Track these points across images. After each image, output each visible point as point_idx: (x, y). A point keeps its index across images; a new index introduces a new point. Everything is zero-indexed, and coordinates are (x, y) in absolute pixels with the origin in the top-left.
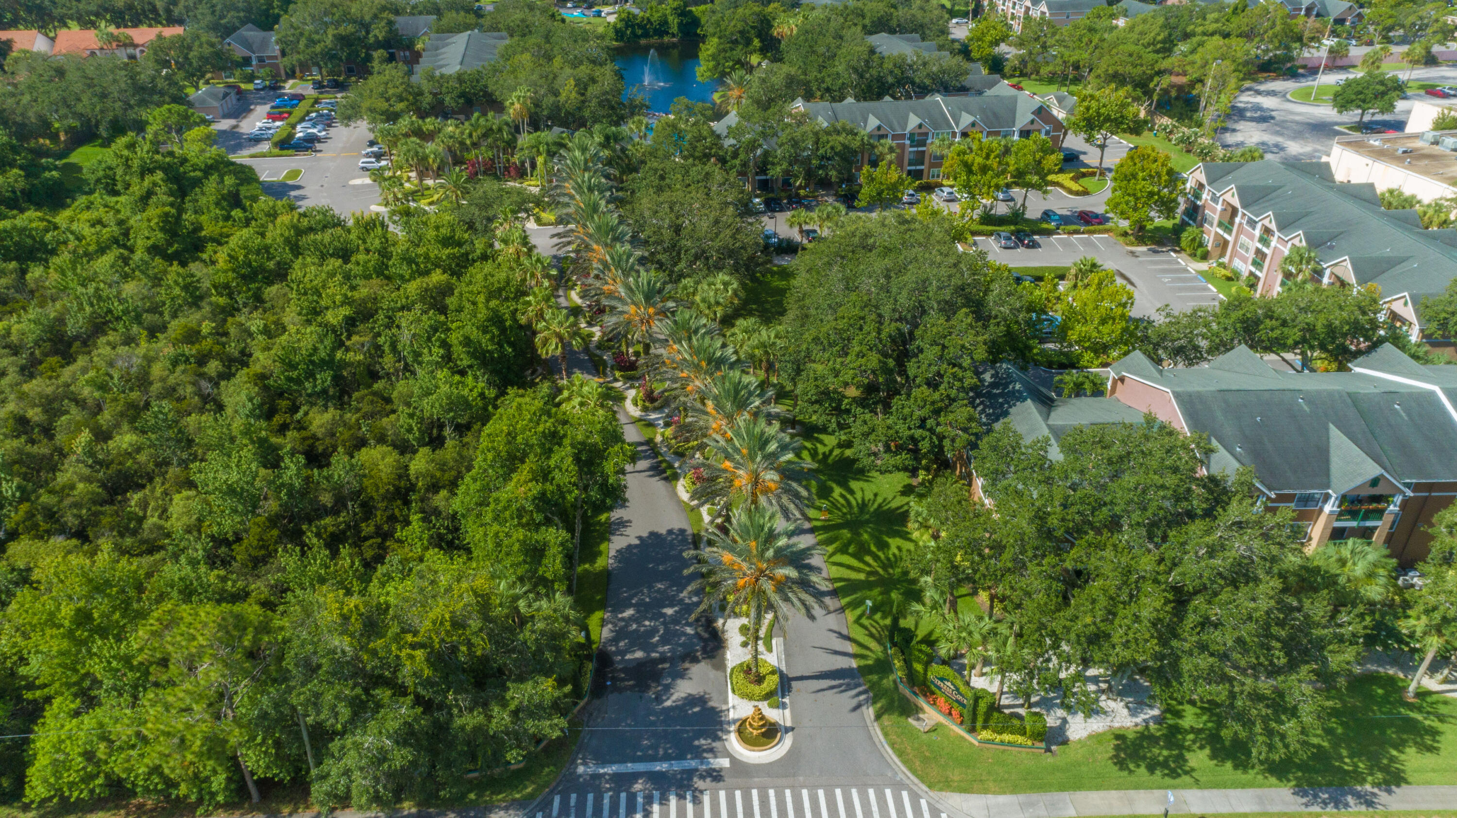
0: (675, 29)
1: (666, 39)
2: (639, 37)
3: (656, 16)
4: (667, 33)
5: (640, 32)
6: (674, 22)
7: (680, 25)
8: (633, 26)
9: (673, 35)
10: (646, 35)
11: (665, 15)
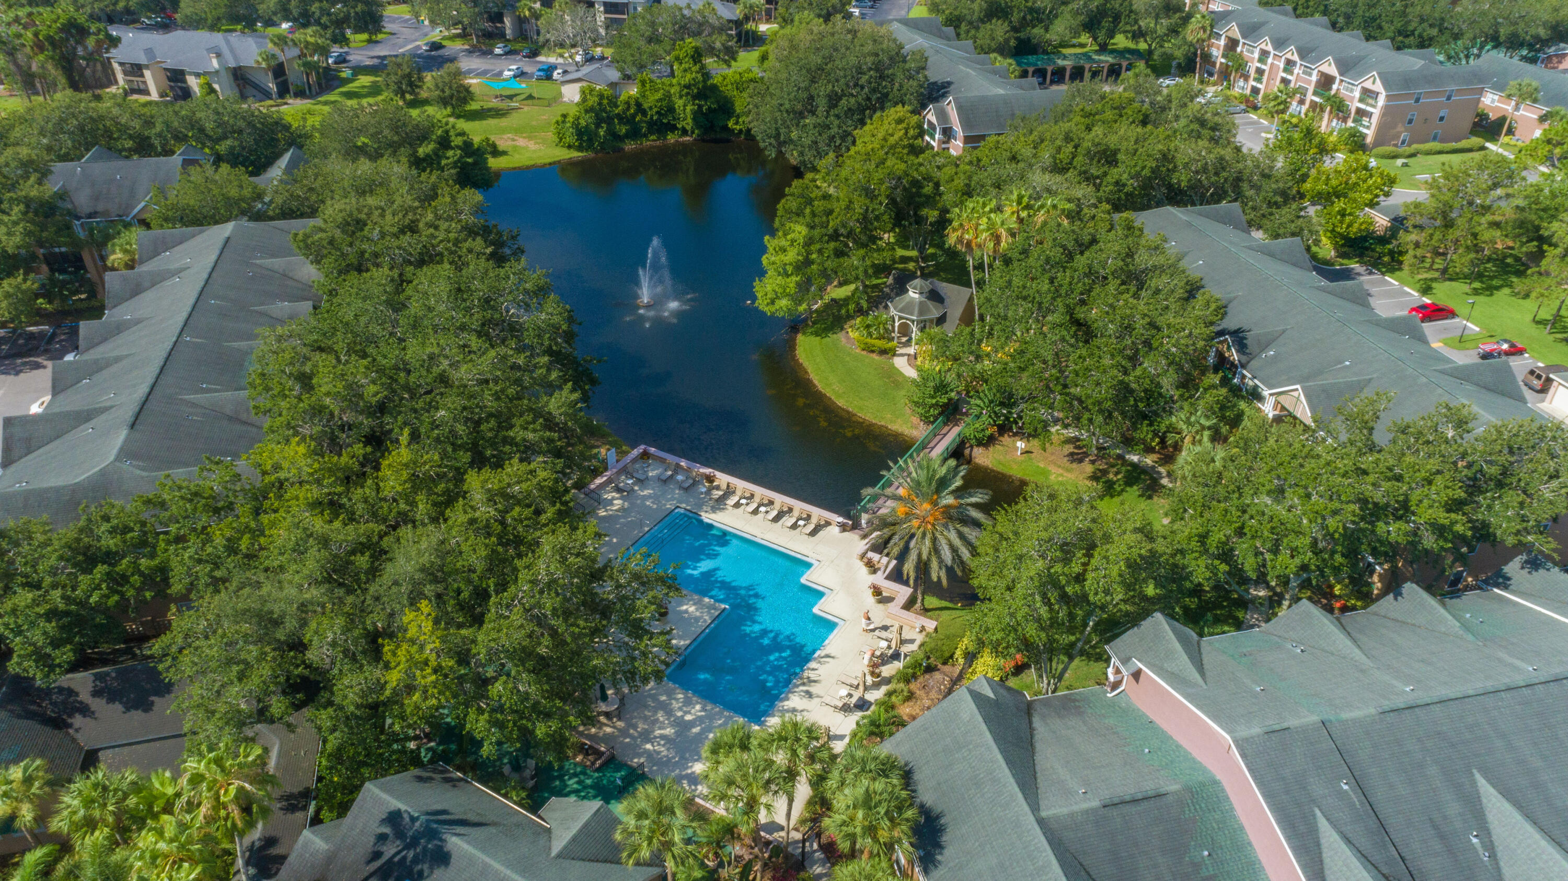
0: (688, 123)
1: (671, 138)
2: (621, 139)
3: (652, 99)
4: (673, 128)
5: (623, 130)
6: (685, 110)
7: (697, 115)
8: (609, 120)
9: (684, 132)
10: (635, 133)
11: (668, 96)
